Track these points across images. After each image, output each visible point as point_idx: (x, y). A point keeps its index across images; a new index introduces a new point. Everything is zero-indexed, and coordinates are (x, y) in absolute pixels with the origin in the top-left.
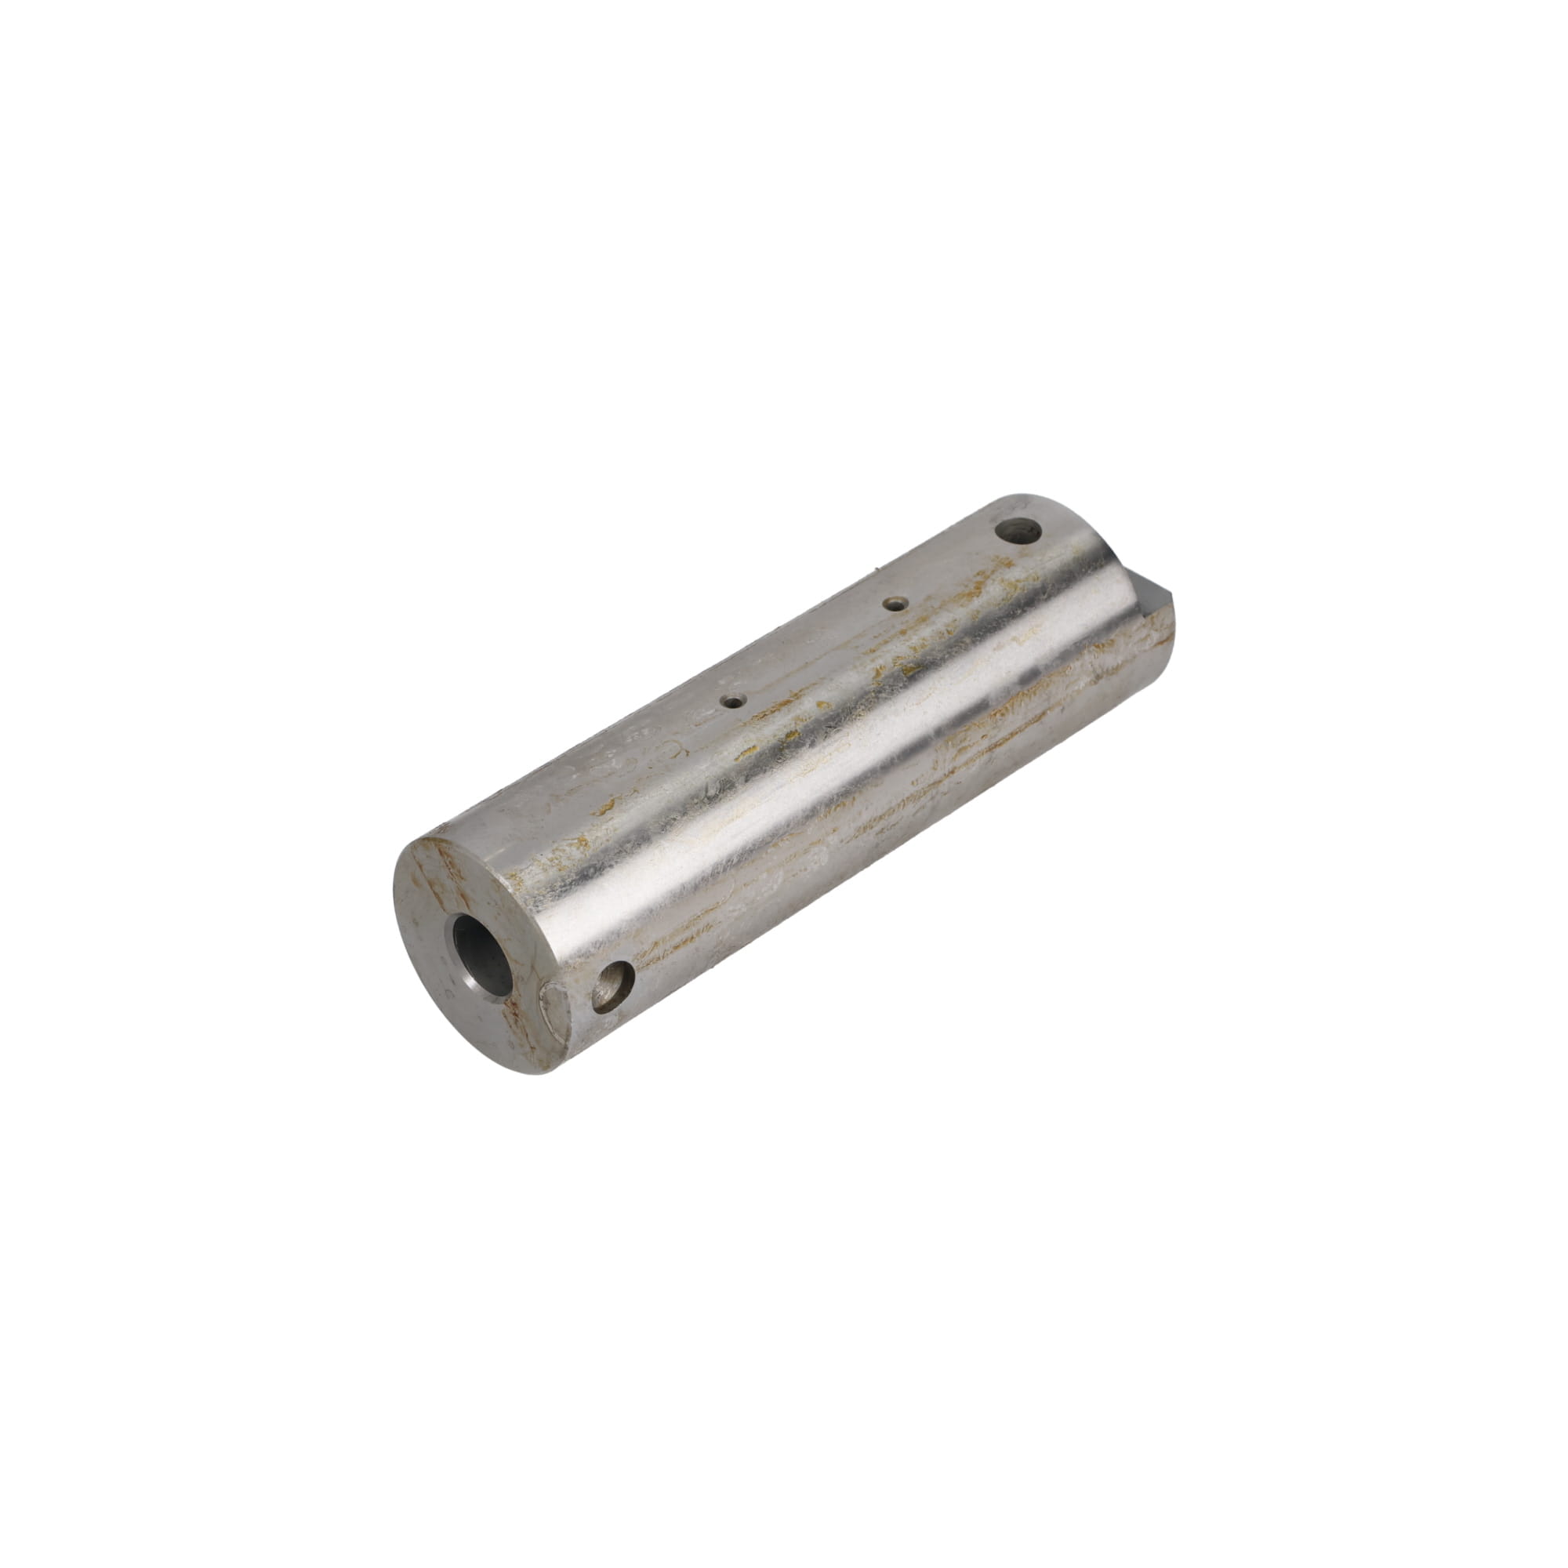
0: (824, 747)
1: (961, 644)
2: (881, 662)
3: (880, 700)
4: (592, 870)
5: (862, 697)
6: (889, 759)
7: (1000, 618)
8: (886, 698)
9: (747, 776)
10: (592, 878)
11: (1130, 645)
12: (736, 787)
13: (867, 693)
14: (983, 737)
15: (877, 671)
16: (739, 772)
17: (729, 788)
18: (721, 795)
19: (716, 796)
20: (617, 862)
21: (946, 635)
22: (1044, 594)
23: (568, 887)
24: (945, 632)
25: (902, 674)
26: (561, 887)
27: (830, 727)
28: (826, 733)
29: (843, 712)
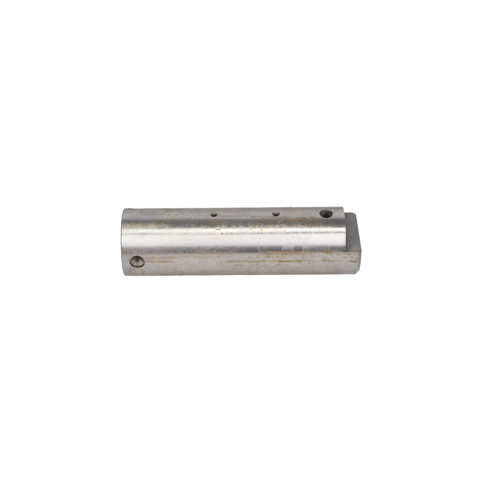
0: (225, 236)
10: (142, 234)
11: (339, 257)
14: (277, 257)
23: (134, 233)
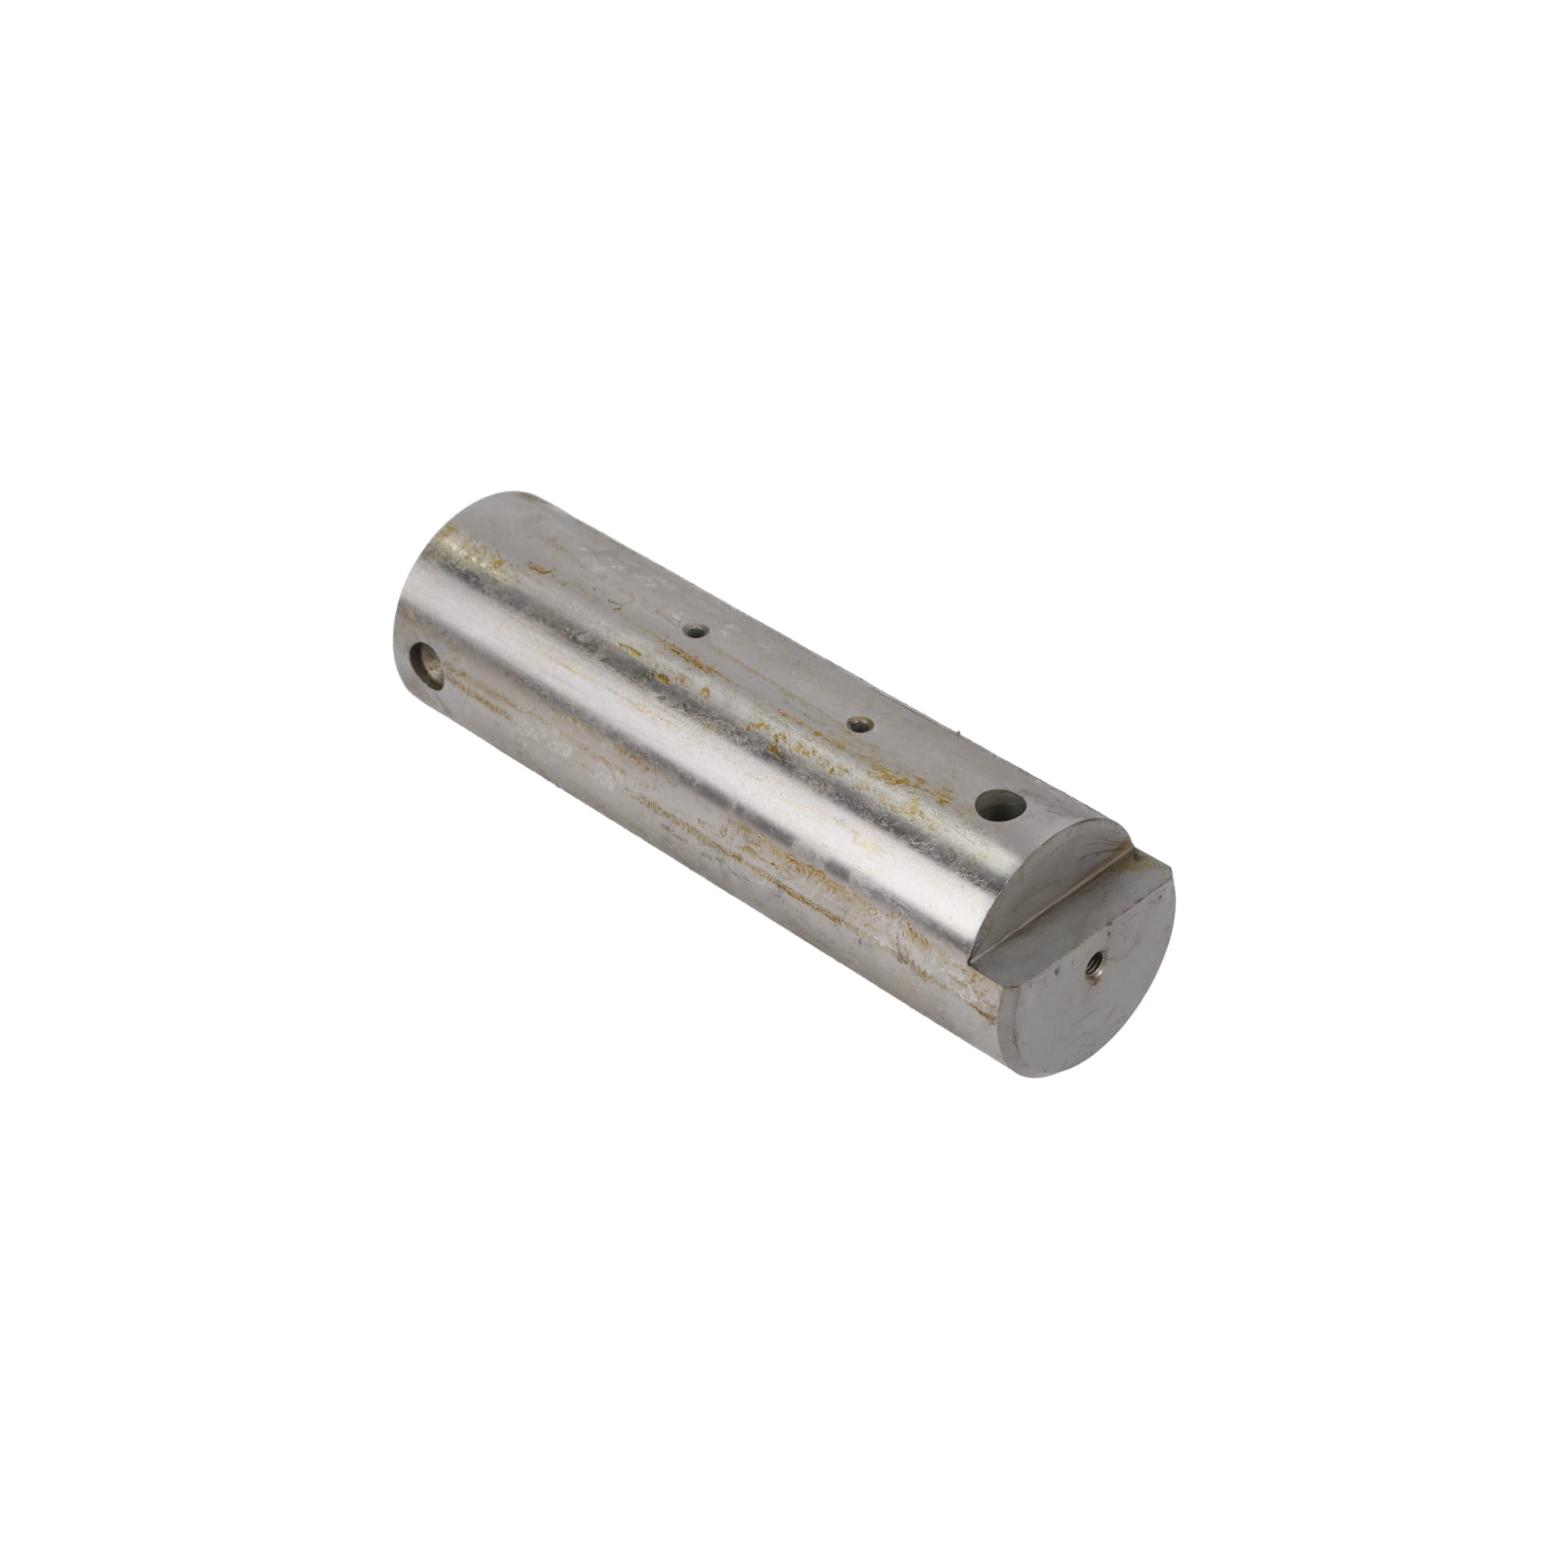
0: (665, 711)
1: (822, 785)
2: (773, 724)
3: (731, 738)
4: (474, 579)
5: (726, 720)
6: (691, 777)
7: (869, 810)
8: (735, 741)
9: (608, 659)
10: (468, 582)
12: (593, 654)
13: (733, 723)
14: (773, 864)
15: (762, 724)
16: (608, 651)
17: (590, 650)
18: (581, 646)
19: (579, 643)
20: (488, 594)
21: (828, 769)
22: (917, 840)
23: (453, 569)
24: (831, 767)
25: (766, 745)
26: (452, 564)
27: (685, 706)
28: (678, 705)
29: (705, 710)
